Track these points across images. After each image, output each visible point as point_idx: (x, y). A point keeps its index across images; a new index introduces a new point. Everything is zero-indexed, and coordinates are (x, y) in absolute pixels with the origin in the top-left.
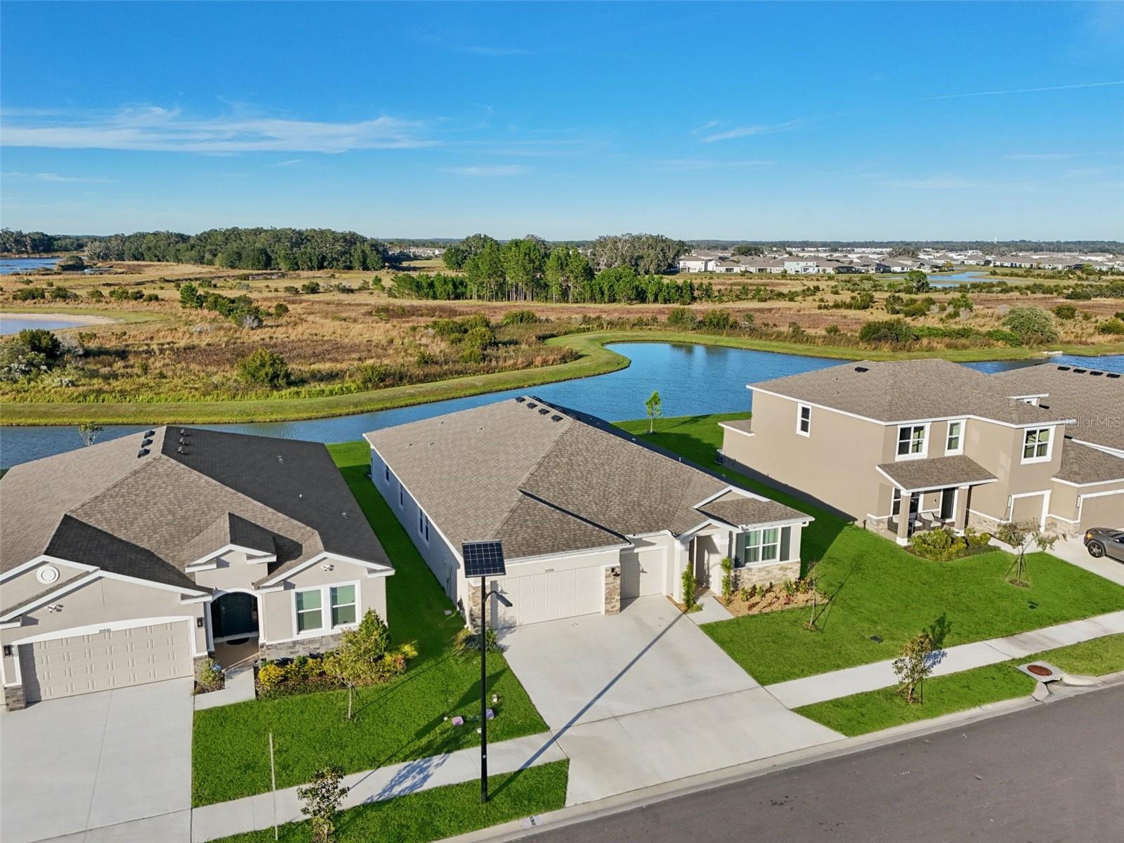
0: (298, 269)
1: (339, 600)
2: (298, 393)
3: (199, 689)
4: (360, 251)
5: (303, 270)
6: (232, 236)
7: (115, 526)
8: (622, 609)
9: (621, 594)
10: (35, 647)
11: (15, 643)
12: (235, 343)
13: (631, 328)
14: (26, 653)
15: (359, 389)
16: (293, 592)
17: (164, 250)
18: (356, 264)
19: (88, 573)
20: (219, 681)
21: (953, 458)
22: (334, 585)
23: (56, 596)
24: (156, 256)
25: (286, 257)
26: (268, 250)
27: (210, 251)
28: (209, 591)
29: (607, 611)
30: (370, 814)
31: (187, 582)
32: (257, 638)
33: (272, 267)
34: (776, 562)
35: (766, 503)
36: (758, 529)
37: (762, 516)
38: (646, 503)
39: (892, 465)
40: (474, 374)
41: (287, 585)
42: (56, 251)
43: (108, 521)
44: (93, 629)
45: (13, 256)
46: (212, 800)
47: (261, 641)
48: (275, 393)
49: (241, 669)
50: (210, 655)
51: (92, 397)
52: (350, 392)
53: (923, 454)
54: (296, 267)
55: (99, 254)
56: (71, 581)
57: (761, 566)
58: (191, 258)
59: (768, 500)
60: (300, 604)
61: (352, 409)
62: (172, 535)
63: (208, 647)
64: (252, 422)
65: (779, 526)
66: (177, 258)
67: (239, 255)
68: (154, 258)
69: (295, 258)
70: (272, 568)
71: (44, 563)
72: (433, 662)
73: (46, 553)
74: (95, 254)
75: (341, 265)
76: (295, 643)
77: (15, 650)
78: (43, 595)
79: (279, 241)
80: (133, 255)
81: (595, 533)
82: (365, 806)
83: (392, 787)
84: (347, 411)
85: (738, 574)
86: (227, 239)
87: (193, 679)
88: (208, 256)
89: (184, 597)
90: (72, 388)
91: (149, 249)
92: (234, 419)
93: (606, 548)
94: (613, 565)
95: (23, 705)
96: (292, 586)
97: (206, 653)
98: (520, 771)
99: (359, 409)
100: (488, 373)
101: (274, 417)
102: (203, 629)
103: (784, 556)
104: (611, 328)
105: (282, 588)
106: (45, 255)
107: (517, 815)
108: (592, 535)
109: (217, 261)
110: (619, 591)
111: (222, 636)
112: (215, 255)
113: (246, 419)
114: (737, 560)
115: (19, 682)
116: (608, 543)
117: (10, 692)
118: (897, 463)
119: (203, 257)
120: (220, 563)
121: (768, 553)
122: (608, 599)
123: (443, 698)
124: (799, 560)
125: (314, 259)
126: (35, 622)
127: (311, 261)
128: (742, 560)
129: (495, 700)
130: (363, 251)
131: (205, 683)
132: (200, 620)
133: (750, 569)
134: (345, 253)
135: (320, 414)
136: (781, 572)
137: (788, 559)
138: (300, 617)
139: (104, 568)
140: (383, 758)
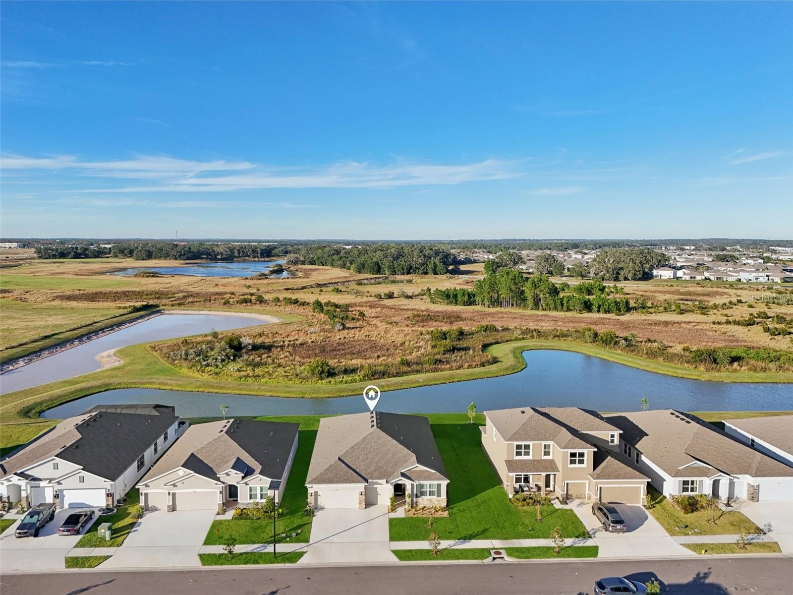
0: (396, 274)
1: (252, 491)
2: (330, 382)
3: (218, 514)
4: (432, 263)
5: (398, 274)
6: (363, 252)
7: (204, 458)
8: (365, 508)
9: (365, 502)
10: (176, 494)
11: (171, 492)
12: (325, 341)
13: (553, 338)
14: (174, 495)
15: (361, 380)
16: (248, 486)
17: (326, 259)
18: (430, 271)
19: (191, 473)
20: (224, 512)
21: (546, 460)
22: (261, 486)
23: (183, 479)
24: (322, 263)
25: (389, 267)
26: (380, 262)
27: (350, 261)
28: (223, 483)
29: (359, 508)
30: (244, 555)
31: (218, 479)
32: (237, 500)
33: (381, 272)
34: (434, 498)
35: (433, 473)
36: (427, 483)
37: (429, 477)
38: (385, 467)
39: (512, 461)
40: (426, 372)
41: (246, 484)
42: (273, 256)
43: (203, 457)
44: (192, 490)
45: (250, 259)
46: (208, 544)
47: (239, 501)
48: (320, 381)
49: (232, 509)
50: (223, 503)
51: (243, 379)
52: (356, 382)
53: (530, 457)
54: (394, 273)
55: (292, 261)
56: (187, 475)
57: (428, 498)
58: (339, 265)
59: (435, 471)
60: (251, 491)
61: (350, 393)
62: (219, 463)
63: (223, 501)
64: (303, 398)
65: (436, 482)
66: (332, 264)
67: (363, 265)
68: (321, 264)
69: (394, 268)
70: (243, 478)
71: (180, 469)
72: (290, 516)
73: (181, 466)
74: (290, 261)
75: (421, 271)
76: (248, 503)
77: (171, 494)
78: (180, 478)
79: (386, 257)
80: (310, 261)
81: (356, 478)
82: (244, 553)
83: (254, 550)
84: (346, 394)
85: (417, 500)
86: (360, 253)
87: (218, 510)
88: (348, 264)
89: (216, 484)
90: (238, 373)
91: (318, 258)
92: (296, 396)
93: (357, 484)
94: (362, 491)
95: (171, 511)
96: (248, 484)
97: (222, 503)
98: (289, 553)
99: (354, 393)
100: (434, 372)
101: (313, 396)
102: (221, 495)
103: (439, 495)
104: (539, 338)
105: (244, 485)
106: (267, 259)
107: (281, 562)
108: (355, 478)
109: (352, 267)
110: (364, 501)
111: (232, 498)
112: (351, 264)
113: (301, 396)
114: (416, 494)
115: (171, 504)
116: (359, 482)
117: (169, 506)
118: (514, 460)
119: (346, 264)
120: (227, 474)
121: (431, 493)
122: (360, 503)
123: (284, 528)
124: (446, 498)
125: (405, 268)
126: (177, 486)
127: (403, 269)
128: (419, 495)
129: (299, 531)
130: (435, 263)
131: (220, 512)
132: (221, 492)
133: (423, 499)
134: (424, 264)
135: (334, 396)
136: (438, 502)
137: (440, 497)
138: (251, 495)
139: (196, 472)
140: (257, 541)
